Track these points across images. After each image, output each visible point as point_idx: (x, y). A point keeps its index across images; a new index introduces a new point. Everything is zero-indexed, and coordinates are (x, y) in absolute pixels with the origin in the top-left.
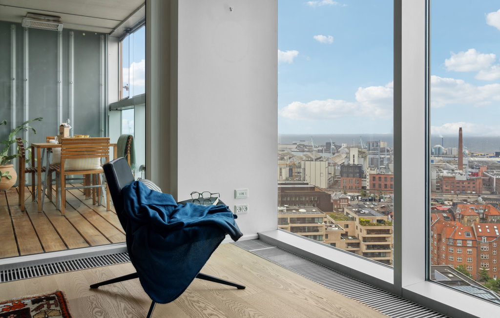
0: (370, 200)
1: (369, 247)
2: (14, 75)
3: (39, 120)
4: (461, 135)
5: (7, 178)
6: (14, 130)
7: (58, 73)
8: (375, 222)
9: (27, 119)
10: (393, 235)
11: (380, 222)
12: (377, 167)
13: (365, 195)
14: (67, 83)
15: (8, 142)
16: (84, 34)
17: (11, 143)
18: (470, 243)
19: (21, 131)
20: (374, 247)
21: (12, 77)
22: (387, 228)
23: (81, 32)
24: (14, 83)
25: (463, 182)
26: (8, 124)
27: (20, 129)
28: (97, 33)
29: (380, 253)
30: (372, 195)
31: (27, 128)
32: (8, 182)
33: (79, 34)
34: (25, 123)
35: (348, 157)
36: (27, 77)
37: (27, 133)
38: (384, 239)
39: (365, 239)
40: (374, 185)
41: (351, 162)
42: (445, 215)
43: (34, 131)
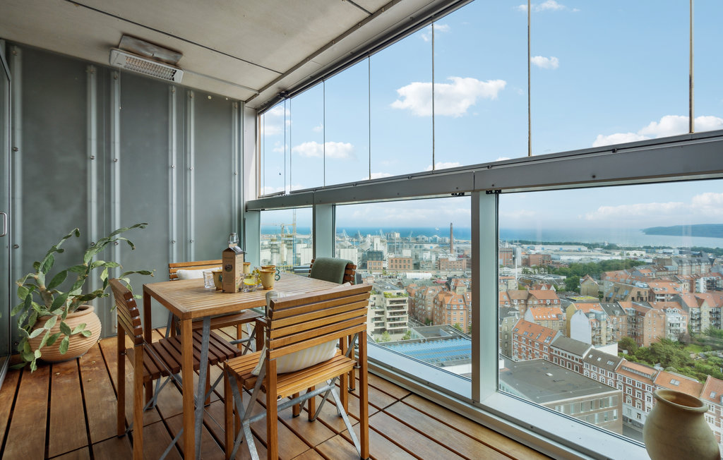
0: (390, 278)
1: (391, 314)
2: (93, 151)
3: (141, 227)
4: (451, 228)
5: (82, 336)
6: (93, 246)
7: (170, 152)
8: (396, 295)
9: (118, 227)
10: (407, 304)
11: (399, 294)
12: (394, 251)
13: (385, 274)
14: (183, 170)
15: (84, 268)
16: (210, 97)
17: (88, 270)
18: (462, 307)
19: (106, 246)
20: (394, 313)
21: (89, 155)
22: (404, 298)
23: (206, 94)
24: (94, 164)
25: (454, 262)
26: (82, 234)
27: (106, 243)
28: (228, 97)
29: (399, 318)
30: (391, 274)
31: (118, 241)
32: (84, 342)
33: (202, 96)
34: (115, 233)
35: (372, 245)
36: (117, 156)
37: (118, 248)
38: (402, 307)
39: (388, 308)
40: (392, 266)
41: (375, 249)
42: (444, 287)
43: (132, 245)
